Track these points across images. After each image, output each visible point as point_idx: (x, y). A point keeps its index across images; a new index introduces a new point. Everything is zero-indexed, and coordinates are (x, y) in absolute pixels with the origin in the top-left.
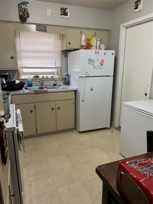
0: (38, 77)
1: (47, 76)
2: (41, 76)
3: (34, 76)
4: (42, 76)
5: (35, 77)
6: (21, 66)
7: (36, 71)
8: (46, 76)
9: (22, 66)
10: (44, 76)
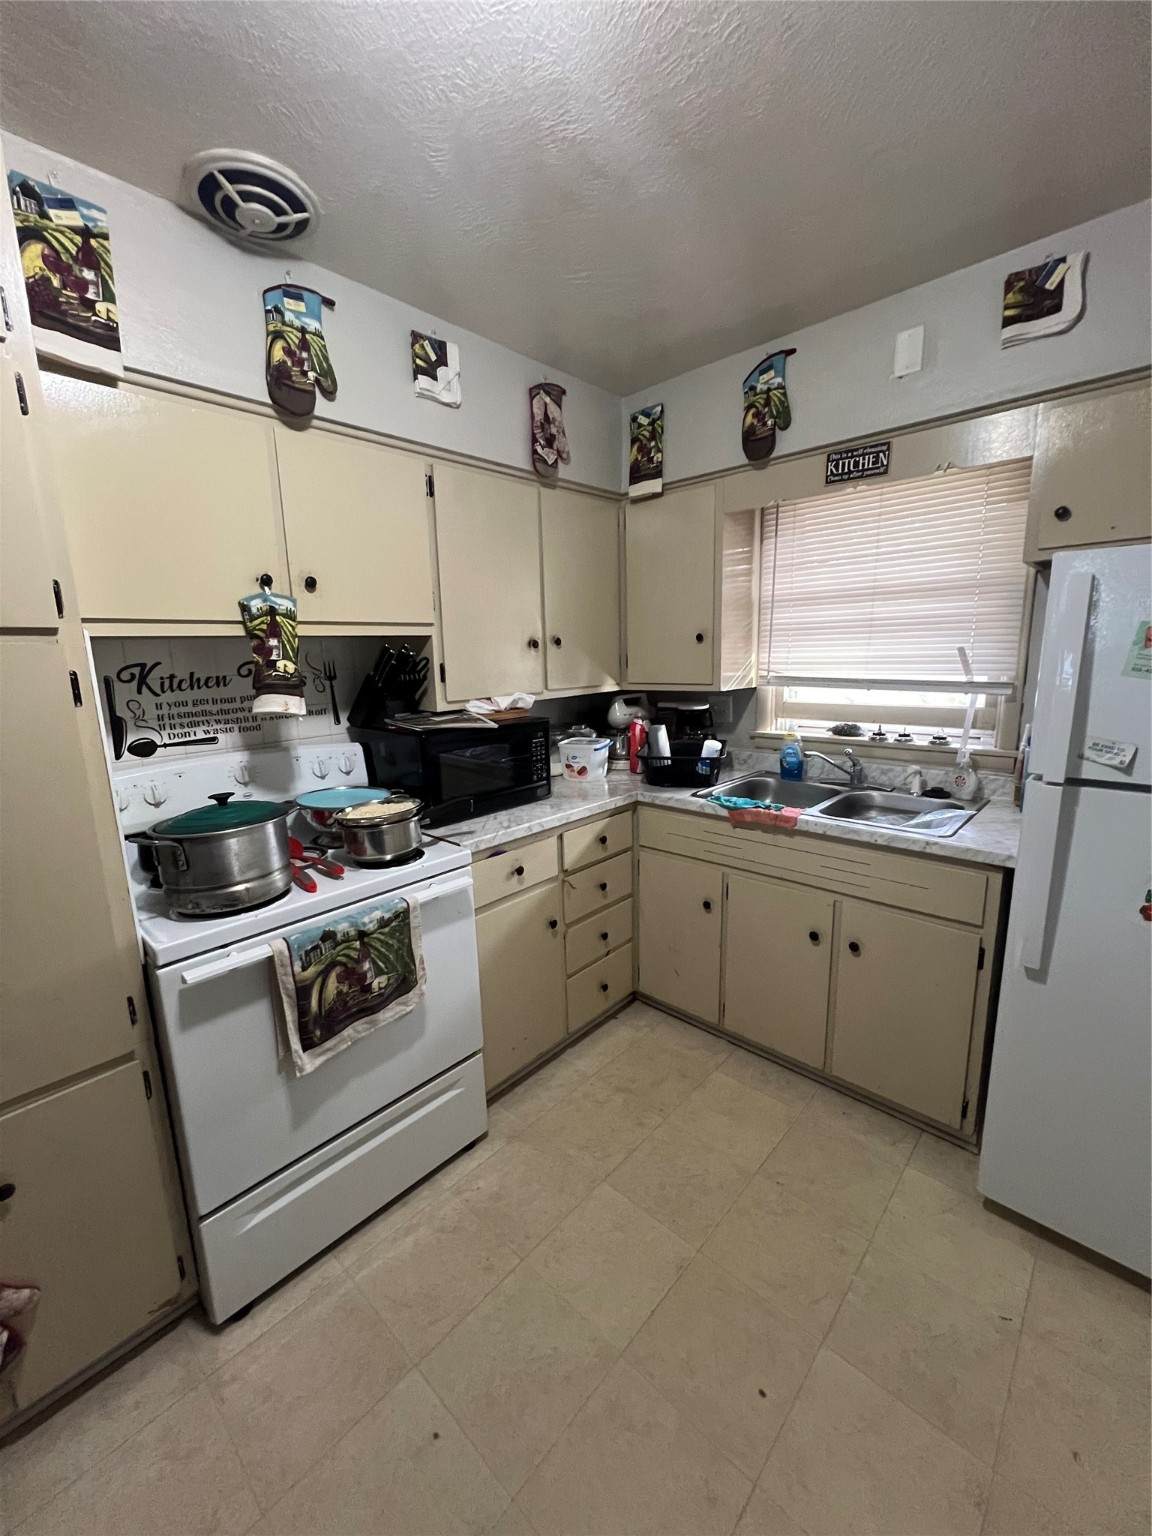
0: (852, 731)
1: (909, 729)
2: (868, 729)
3: (833, 724)
4: (875, 727)
5: (837, 731)
6: (765, 673)
7: (848, 702)
8: (901, 729)
9: (771, 674)
10: (885, 728)
